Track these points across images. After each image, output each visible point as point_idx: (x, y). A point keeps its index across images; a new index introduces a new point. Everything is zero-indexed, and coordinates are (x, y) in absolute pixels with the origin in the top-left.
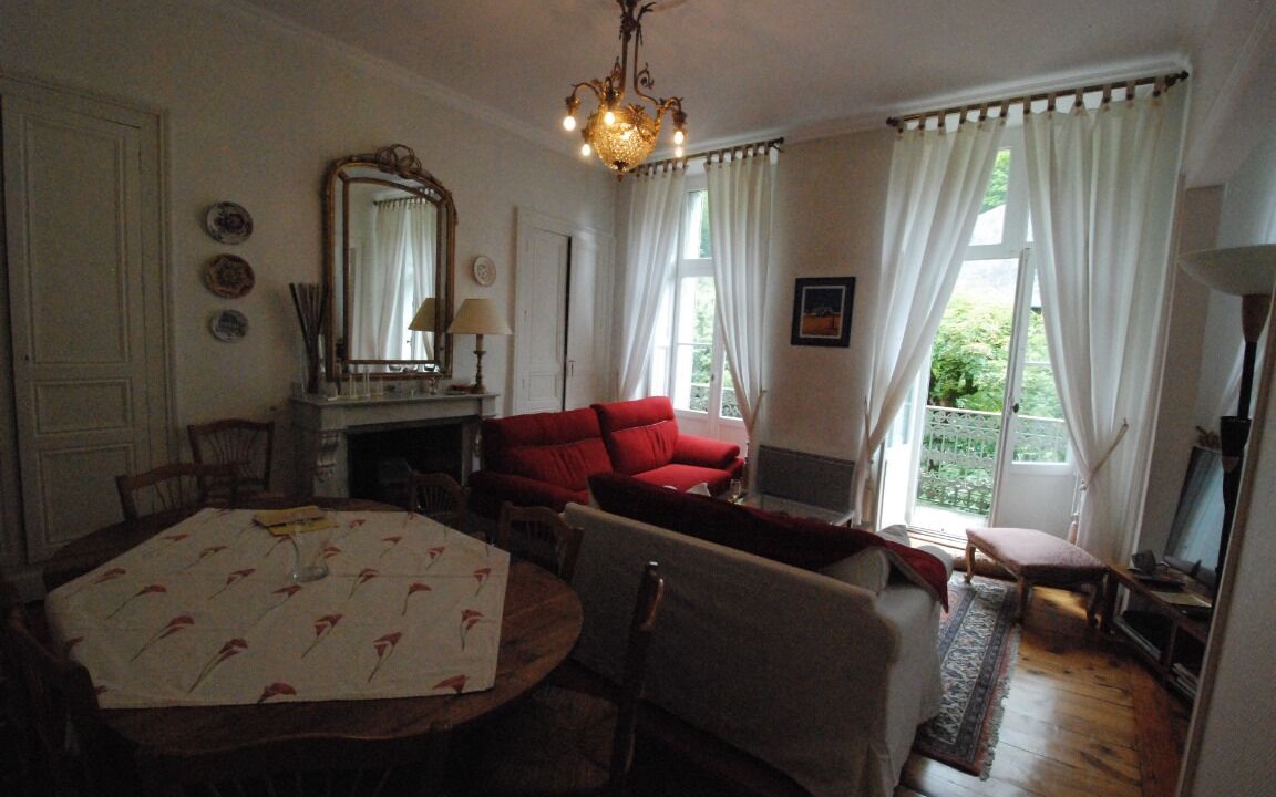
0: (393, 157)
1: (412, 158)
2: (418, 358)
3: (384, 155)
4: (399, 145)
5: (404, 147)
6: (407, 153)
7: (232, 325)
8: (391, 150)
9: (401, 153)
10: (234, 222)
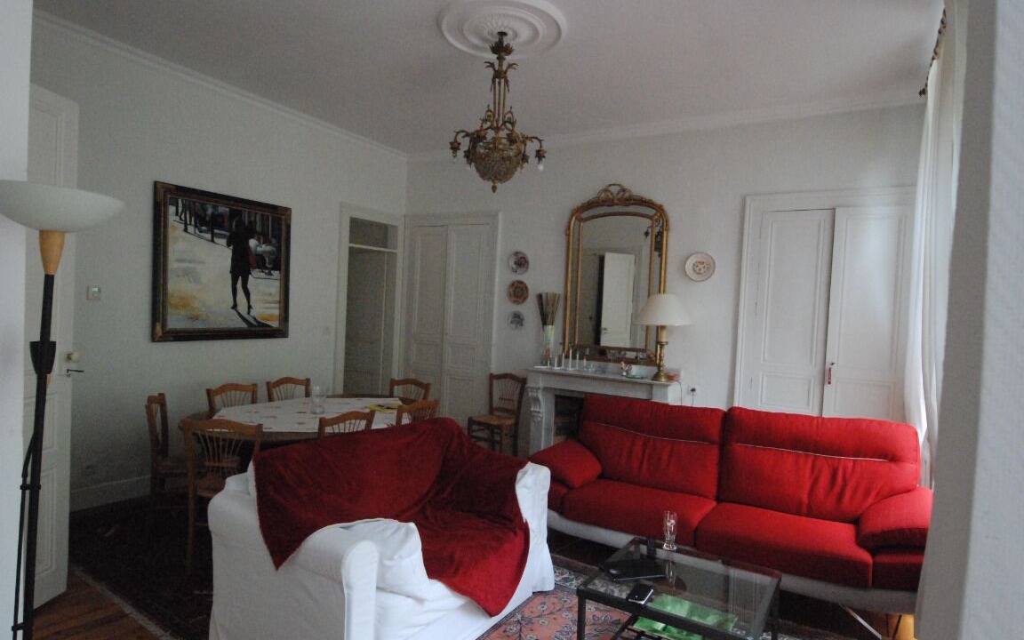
0: (609, 194)
1: (624, 190)
2: (638, 346)
3: (603, 195)
4: (610, 185)
5: (614, 185)
6: (618, 188)
7: (518, 319)
8: (606, 190)
9: (614, 190)
10: (521, 262)
